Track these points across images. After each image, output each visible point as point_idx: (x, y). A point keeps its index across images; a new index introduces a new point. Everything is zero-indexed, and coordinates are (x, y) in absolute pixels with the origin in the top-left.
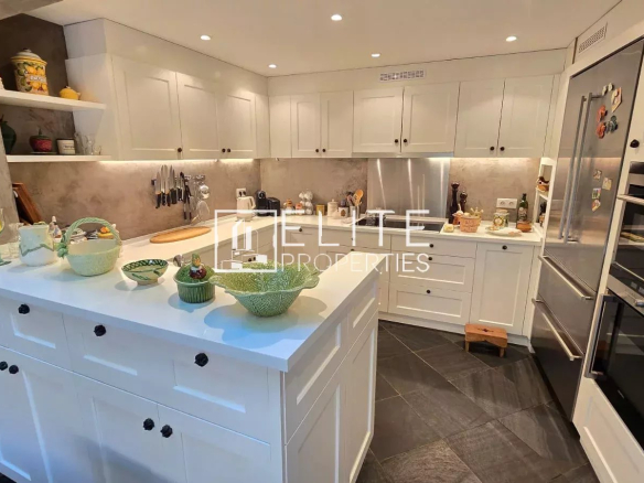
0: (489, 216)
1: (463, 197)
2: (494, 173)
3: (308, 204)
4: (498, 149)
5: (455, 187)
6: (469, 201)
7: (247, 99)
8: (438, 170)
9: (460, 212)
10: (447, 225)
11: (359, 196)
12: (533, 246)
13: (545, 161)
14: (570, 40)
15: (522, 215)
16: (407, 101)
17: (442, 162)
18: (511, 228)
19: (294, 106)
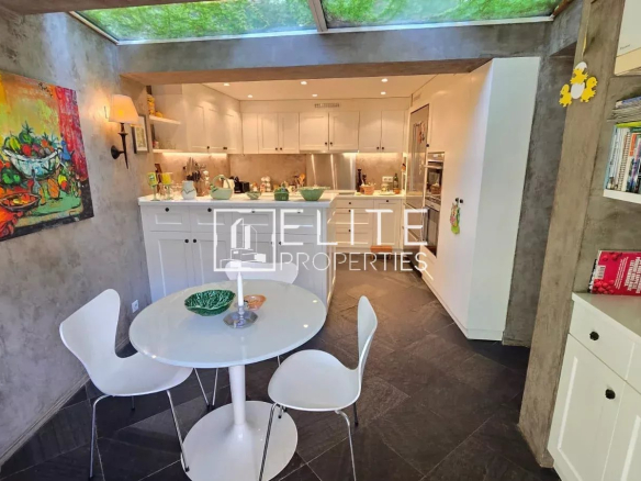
0: (379, 187)
1: (364, 176)
2: (380, 162)
3: (268, 185)
4: (381, 149)
5: (359, 170)
6: (367, 179)
7: (232, 115)
8: (348, 160)
9: (363, 185)
10: (356, 193)
11: (302, 178)
12: (401, 199)
13: (405, 155)
14: (409, 95)
15: (395, 186)
16: (331, 121)
17: (351, 157)
18: (391, 192)
19: (260, 120)
